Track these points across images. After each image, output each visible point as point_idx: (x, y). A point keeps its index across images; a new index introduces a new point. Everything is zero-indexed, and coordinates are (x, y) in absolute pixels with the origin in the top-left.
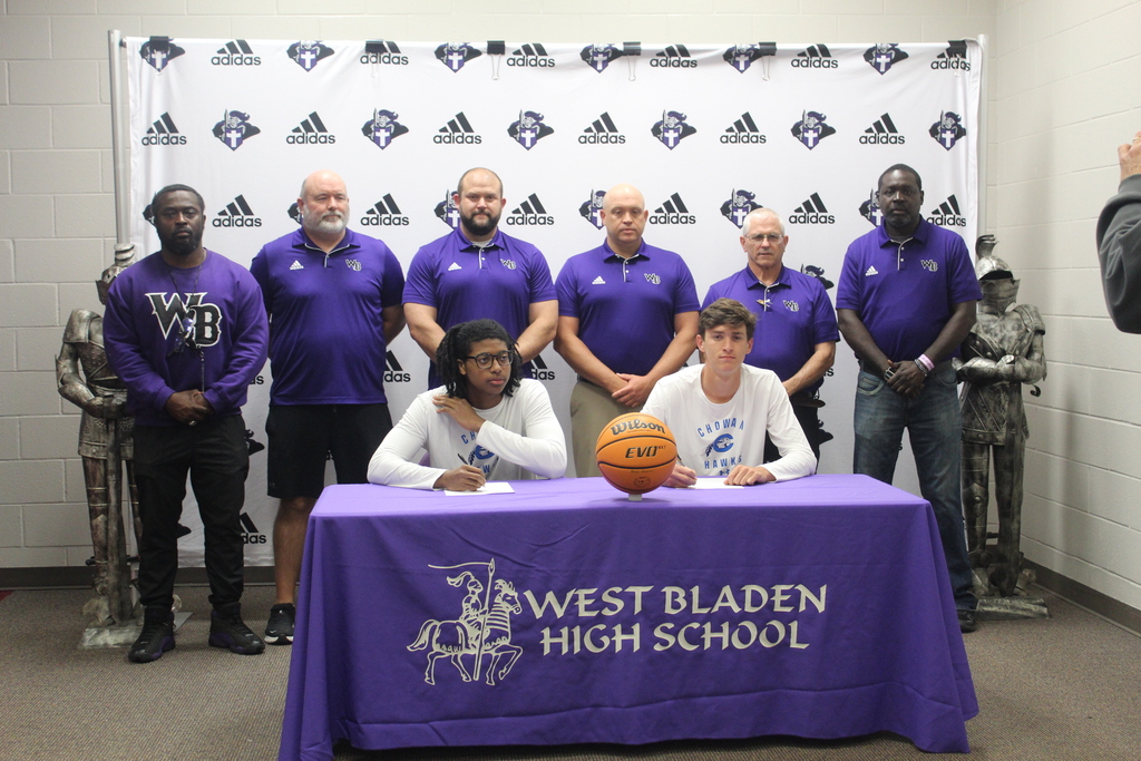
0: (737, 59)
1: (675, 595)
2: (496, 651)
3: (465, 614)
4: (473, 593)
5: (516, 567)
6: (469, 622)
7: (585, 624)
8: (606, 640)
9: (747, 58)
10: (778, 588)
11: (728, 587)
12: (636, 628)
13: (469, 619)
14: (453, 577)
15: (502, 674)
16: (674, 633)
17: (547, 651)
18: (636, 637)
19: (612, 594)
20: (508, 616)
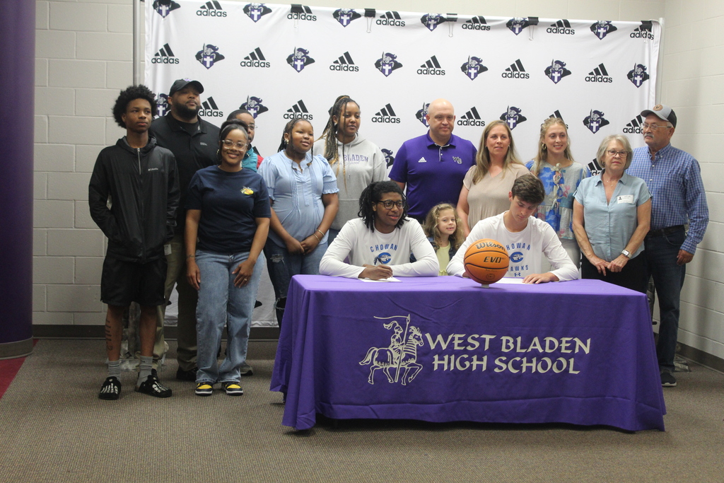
0: (514, 26)
1: (508, 341)
2: (408, 366)
3: (392, 345)
4: (397, 333)
5: (423, 320)
6: (394, 349)
7: (457, 354)
8: (467, 364)
9: (520, 26)
10: (564, 339)
11: (537, 338)
12: (485, 358)
13: (394, 347)
14: (387, 324)
15: (410, 379)
16: (506, 362)
17: (436, 368)
18: (484, 363)
19: (473, 338)
20: (415, 347)
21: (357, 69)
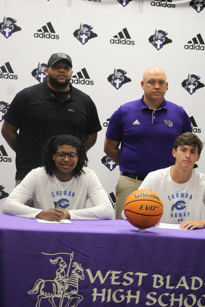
0: (197, 5)
1: (158, 279)
2: (71, 297)
3: (57, 277)
4: (62, 268)
5: (84, 257)
6: (59, 281)
7: (114, 288)
8: (123, 297)
9: (202, 5)
11: (184, 277)
12: (138, 293)
13: (59, 280)
14: (53, 259)
16: (157, 297)
17: (94, 299)
18: (137, 297)
19: (128, 275)
20: (78, 280)
21: (57, 37)
